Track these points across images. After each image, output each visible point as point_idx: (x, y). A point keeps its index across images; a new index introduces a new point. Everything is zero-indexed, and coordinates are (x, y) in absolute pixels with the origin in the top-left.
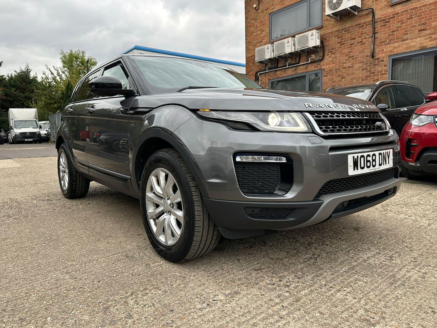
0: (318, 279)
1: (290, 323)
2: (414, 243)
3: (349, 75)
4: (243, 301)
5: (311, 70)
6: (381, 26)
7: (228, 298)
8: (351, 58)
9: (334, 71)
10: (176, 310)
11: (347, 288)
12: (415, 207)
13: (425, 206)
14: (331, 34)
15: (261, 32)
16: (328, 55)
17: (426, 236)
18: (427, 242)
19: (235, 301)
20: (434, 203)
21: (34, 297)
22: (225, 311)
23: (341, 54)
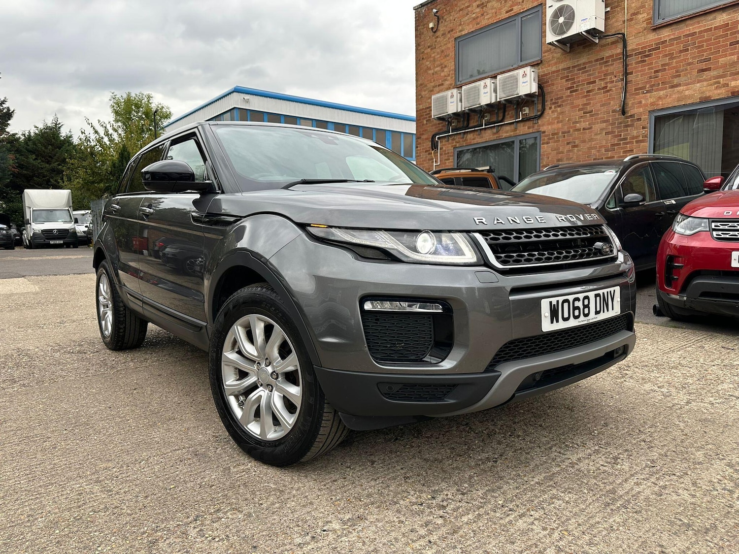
0: (493, 496)
2: (656, 434)
3: (584, 141)
4: (369, 532)
5: (523, 132)
6: (637, 63)
7: (346, 527)
8: (588, 114)
9: (560, 134)
10: (262, 546)
11: (536, 511)
12: (673, 370)
13: (689, 369)
14: (555, 74)
15: (442, 68)
16: (550, 108)
17: (678, 423)
18: (679, 433)
19: (356, 531)
20: (705, 364)
21: (40, 522)
22: (339, 549)
23: (572, 108)
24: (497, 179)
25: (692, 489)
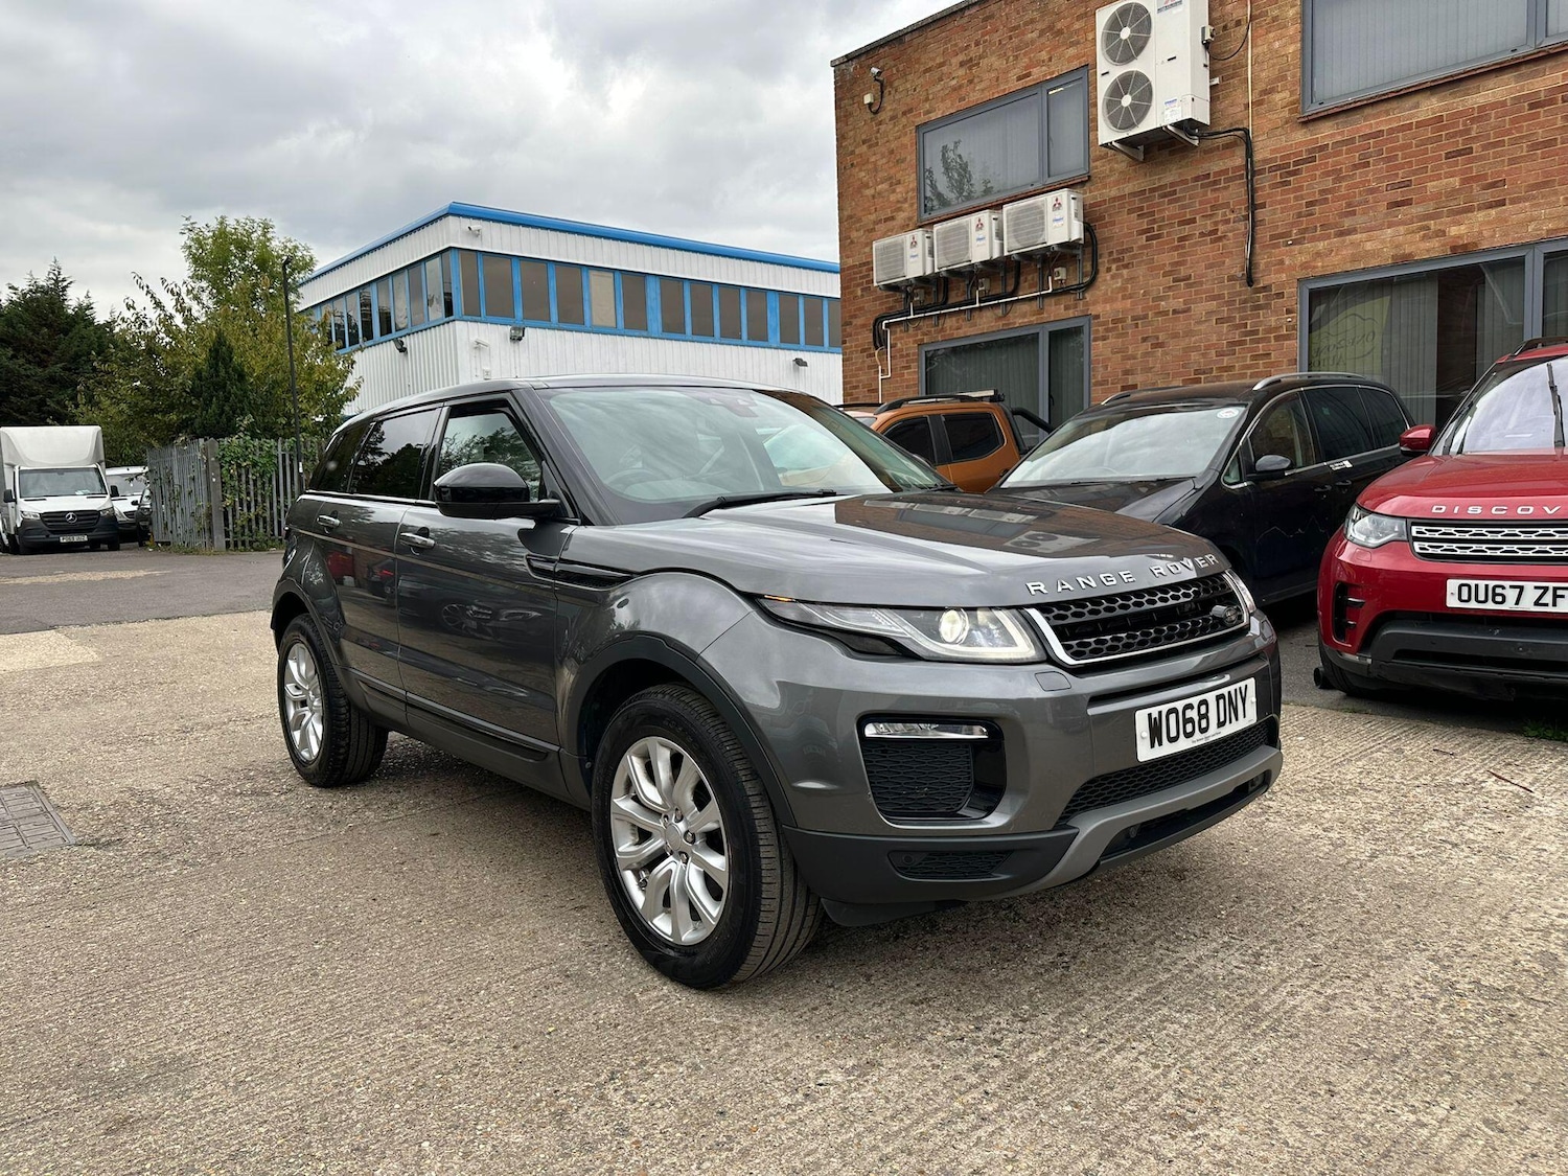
0: (1071, 1022)
1: (1004, 1130)
2: (1321, 913)
3: (1175, 336)
4: (891, 1083)
5: (1055, 316)
6: (1274, 186)
7: (852, 1078)
8: (1182, 283)
9: (1129, 321)
10: (731, 1111)
11: (1141, 1042)
12: (1348, 797)
13: (1375, 794)
14: (1116, 204)
15: (891, 185)
16: (1109, 270)
17: (1356, 892)
18: (1356, 909)
19: (870, 1083)
20: (1403, 783)
21: (361, 1094)
22: (851, 1110)
23: (1152, 269)
24: (1010, 415)
25: (1375, 998)
